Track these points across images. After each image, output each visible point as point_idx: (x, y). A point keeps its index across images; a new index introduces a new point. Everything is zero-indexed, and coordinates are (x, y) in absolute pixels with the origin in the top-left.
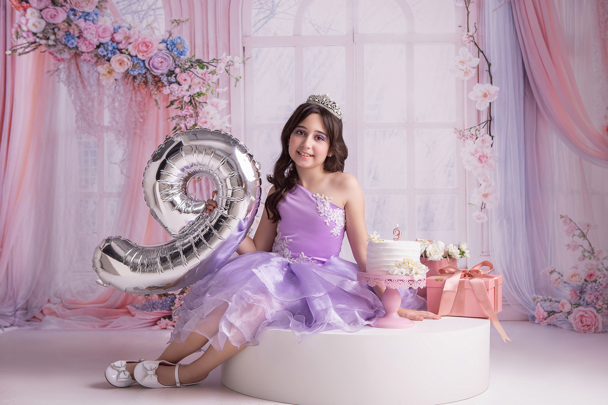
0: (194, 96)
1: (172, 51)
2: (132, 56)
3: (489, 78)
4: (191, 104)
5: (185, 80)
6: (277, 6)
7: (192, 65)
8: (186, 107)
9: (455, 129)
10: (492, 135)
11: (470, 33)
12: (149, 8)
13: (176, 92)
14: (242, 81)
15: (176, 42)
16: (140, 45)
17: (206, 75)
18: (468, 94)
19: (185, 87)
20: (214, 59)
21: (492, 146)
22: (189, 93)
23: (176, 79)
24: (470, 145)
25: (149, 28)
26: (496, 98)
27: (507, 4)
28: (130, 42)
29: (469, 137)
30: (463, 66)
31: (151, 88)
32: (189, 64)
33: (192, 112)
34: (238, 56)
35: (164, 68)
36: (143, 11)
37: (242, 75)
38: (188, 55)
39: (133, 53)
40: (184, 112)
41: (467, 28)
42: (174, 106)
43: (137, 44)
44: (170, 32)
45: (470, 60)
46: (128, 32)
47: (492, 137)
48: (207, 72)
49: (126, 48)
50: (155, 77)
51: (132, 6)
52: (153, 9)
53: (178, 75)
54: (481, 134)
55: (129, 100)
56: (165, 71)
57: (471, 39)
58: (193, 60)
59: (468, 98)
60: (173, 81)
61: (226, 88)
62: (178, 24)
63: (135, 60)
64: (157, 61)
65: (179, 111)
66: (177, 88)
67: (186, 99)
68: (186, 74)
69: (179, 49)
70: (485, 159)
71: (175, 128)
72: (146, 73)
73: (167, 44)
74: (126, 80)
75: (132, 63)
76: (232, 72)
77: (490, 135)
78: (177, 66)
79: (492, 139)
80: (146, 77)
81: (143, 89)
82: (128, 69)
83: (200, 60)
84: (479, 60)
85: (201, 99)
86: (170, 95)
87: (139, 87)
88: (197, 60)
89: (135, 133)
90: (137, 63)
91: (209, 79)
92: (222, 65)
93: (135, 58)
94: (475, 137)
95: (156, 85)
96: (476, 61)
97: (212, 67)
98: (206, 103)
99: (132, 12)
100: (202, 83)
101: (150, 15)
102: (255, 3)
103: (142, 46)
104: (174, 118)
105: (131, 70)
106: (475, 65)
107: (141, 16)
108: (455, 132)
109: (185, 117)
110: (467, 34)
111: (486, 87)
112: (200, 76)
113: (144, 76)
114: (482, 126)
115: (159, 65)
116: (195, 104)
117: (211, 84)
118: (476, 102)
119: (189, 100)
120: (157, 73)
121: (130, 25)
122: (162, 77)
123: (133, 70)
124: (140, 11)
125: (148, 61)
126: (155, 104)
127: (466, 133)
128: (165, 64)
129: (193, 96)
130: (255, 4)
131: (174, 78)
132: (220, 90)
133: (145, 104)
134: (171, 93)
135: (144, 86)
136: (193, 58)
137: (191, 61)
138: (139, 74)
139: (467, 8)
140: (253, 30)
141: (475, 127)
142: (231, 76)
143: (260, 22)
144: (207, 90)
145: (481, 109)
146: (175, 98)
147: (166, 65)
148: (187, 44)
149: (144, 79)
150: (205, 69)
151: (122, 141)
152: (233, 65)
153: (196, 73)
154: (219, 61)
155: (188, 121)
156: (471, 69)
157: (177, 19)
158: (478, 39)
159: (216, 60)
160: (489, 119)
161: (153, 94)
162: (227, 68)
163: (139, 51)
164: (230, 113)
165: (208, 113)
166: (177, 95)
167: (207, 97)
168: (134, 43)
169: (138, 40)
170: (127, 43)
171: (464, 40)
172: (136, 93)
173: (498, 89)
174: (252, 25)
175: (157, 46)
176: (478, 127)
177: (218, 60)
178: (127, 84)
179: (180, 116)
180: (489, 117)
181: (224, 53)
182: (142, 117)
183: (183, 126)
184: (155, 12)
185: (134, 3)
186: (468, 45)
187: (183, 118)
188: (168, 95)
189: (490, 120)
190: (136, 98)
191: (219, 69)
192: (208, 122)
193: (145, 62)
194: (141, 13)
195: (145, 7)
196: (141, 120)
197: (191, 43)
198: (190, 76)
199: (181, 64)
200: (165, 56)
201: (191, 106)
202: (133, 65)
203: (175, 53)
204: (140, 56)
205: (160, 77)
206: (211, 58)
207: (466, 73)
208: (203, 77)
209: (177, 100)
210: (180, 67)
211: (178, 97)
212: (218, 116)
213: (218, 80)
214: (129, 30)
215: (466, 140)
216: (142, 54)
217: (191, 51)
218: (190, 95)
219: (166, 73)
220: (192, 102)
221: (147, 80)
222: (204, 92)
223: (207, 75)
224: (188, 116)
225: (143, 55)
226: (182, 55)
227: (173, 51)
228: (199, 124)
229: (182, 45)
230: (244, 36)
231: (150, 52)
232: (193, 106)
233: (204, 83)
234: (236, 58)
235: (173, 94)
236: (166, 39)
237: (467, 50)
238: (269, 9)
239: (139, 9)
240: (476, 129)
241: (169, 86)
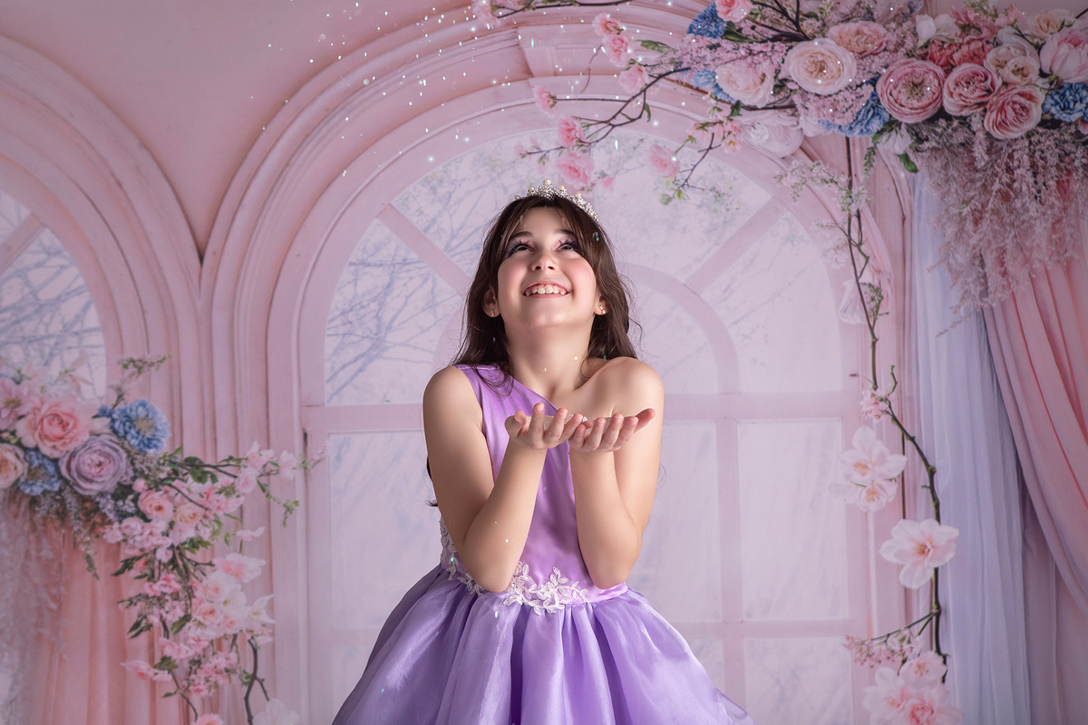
0: (182, 548)
1: (125, 437)
2: (25, 449)
3: (932, 505)
4: (176, 566)
5: (160, 508)
6: (389, 328)
7: (176, 472)
8: (163, 575)
9: (848, 638)
10: (944, 651)
11: (881, 393)
12: (66, 329)
13: (138, 538)
14: (299, 512)
15: (133, 414)
16: (45, 422)
17: (211, 498)
18: (878, 547)
19: (160, 525)
20: (231, 458)
21: (943, 681)
22: (169, 541)
23: (136, 506)
24: (888, 680)
25: (68, 378)
26: (950, 555)
27: (973, 316)
28: (20, 413)
29: (883, 657)
30: (863, 474)
31: (76, 528)
32: (168, 469)
33: (178, 586)
34: (291, 451)
35: (107, 478)
36: (49, 337)
37: (300, 497)
38: (165, 447)
39: (30, 441)
40: (158, 587)
41: (871, 379)
42: (133, 573)
43: (38, 418)
44: (119, 389)
45: (882, 459)
46: (14, 388)
47: (945, 658)
48: (212, 489)
49: (12, 429)
50: (83, 499)
51: (24, 323)
52: (77, 333)
53: (142, 497)
54: (916, 651)
55: (22, 555)
56: (110, 486)
57: (884, 406)
58: (179, 459)
59: (878, 557)
60: (130, 510)
61: (261, 531)
62: (140, 369)
63: (34, 458)
64: (89, 462)
65: (146, 585)
66: (139, 527)
67: (163, 556)
68: (161, 493)
69: (142, 433)
70: (927, 714)
71: (137, 625)
72: (61, 491)
73: (113, 421)
74: (14, 507)
75: (27, 465)
76: (274, 488)
77: (938, 651)
78: (138, 474)
79: (945, 662)
80: (63, 501)
81: (57, 529)
82: (18, 480)
83: (195, 459)
84: (904, 459)
85: (199, 556)
86: (123, 544)
87: (45, 525)
88: (187, 460)
89: (39, 637)
90: (40, 466)
91: (219, 508)
92: (250, 474)
93: (33, 453)
94: (901, 659)
95: (88, 521)
96: (897, 463)
97: (226, 477)
98: (211, 564)
99: (24, 338)
100: (200, 517)
101: (69, 348)
102: (333, 320)
103: (50, 424)
104: (135, 601)
105: (26, 483)
106: (895, 474)
107: (47, 351)
108: (848, 647)
109: (160, 600)
110: (873, 395)
111: (924, 527)
112: (195, 498)
113: (58, 497)
114: (916, 629)
115: (95, 471)
116: (185, 566)
117: (223, 519)
118: (900, 567)
119: (170, 557)
120: (90, 490)
121: (19, 371)
122: (103, 501)
123: (30, 482)
124: (43, 338)
125: (66, 460)
126: (87, 565)
127: (877, 647)
128: (109, 469)
129: (178, 548)
130: (333, 324)
131: (132, 504)
132: (245, 534)
133: (61, 565)
134: (125, 540)
135: (58, 523)
136: (179, 456)
137: (173, 463)
138: (45, 492)
139: (872, 329)
140: (328, 389)
141: (899, 631)
142: (272, 500)
143: (346, 370)
144: (214, 533)
145: (914, 586)
146: (136, 553)
147: (112, 472)
148: (162, 419)
149: (56, 505)
150: (209, 483)
151: (7, 655)
152: (278, 472)
153: (186, 493)
154: (243, 462)
155: (167, 608)
156: (884, 484)
157: (136, 358)
158: (901, 408)
159: (235, 461)
160: (934, 611)
161: (82, 542)
162: (263, 480)
163: (44, 437)
164: (271, 590)
165: (217, 590)
166: (140, 546)
167: (213, 551)
168: (30, 417)
169: (39, 410)
170: (13, 416)
171: (864, 409)
172: (38, 538)
173: (955, 532)
174: (327, 377)
175: (88, 425)
176: (906, 632)
177: (239, 460)
178: (16, 516)
179: (147, 597)
180: (934, 606)
181: (256, 443)
182: (55, 598)
183: (155, 620)
184: (81, 339)
185: (28, 318)
186: (875, 421)
187: (155, 601)
188: (118, 544)
189: (937, 614)
190: (39, 550)
191: (242, 481)
192: (218, 612)
193: (60, 463)
194: (46, 341)
195: (55, 328)
196: (54, 606)
197: (172, 417)
198: (171, 499)
199: (149, 469)
200: (107, 450)
201: (175, 571)
202: (30, 470)
203: (134, 442)
204: (46, 449)
205: (98, 499)
206: (223, 454)
207: (873, 494)
208: (202, 501)
209: (138, 558)
210: (147, 477)
211: (142, 550)
212: (242, 598)
213: (241, 509)
214: (18, 383)
215: (876, 665)
216: (50, 444)
217: (173, 438)
218: (172, 546)
219: (112, 491)
220: (179, 562)
221: (65, 508)
222: (206, 537)
223: (214, 497)
224: (167, 597)
225: (54, 447)
226: (149, 447)
227: (129, 437)
228: (195, 616)
229: (150, 423)
230: (306, 405)
231: (72, 439)
232: (180, 573)
233: (205, 517)
234: (285, 456)
235: (131, 542)
236: (110, 407)
237: (872, 434)
238: (368, 337)
239: (42, 331)
240: (900, 636)
241: (120, 522)
